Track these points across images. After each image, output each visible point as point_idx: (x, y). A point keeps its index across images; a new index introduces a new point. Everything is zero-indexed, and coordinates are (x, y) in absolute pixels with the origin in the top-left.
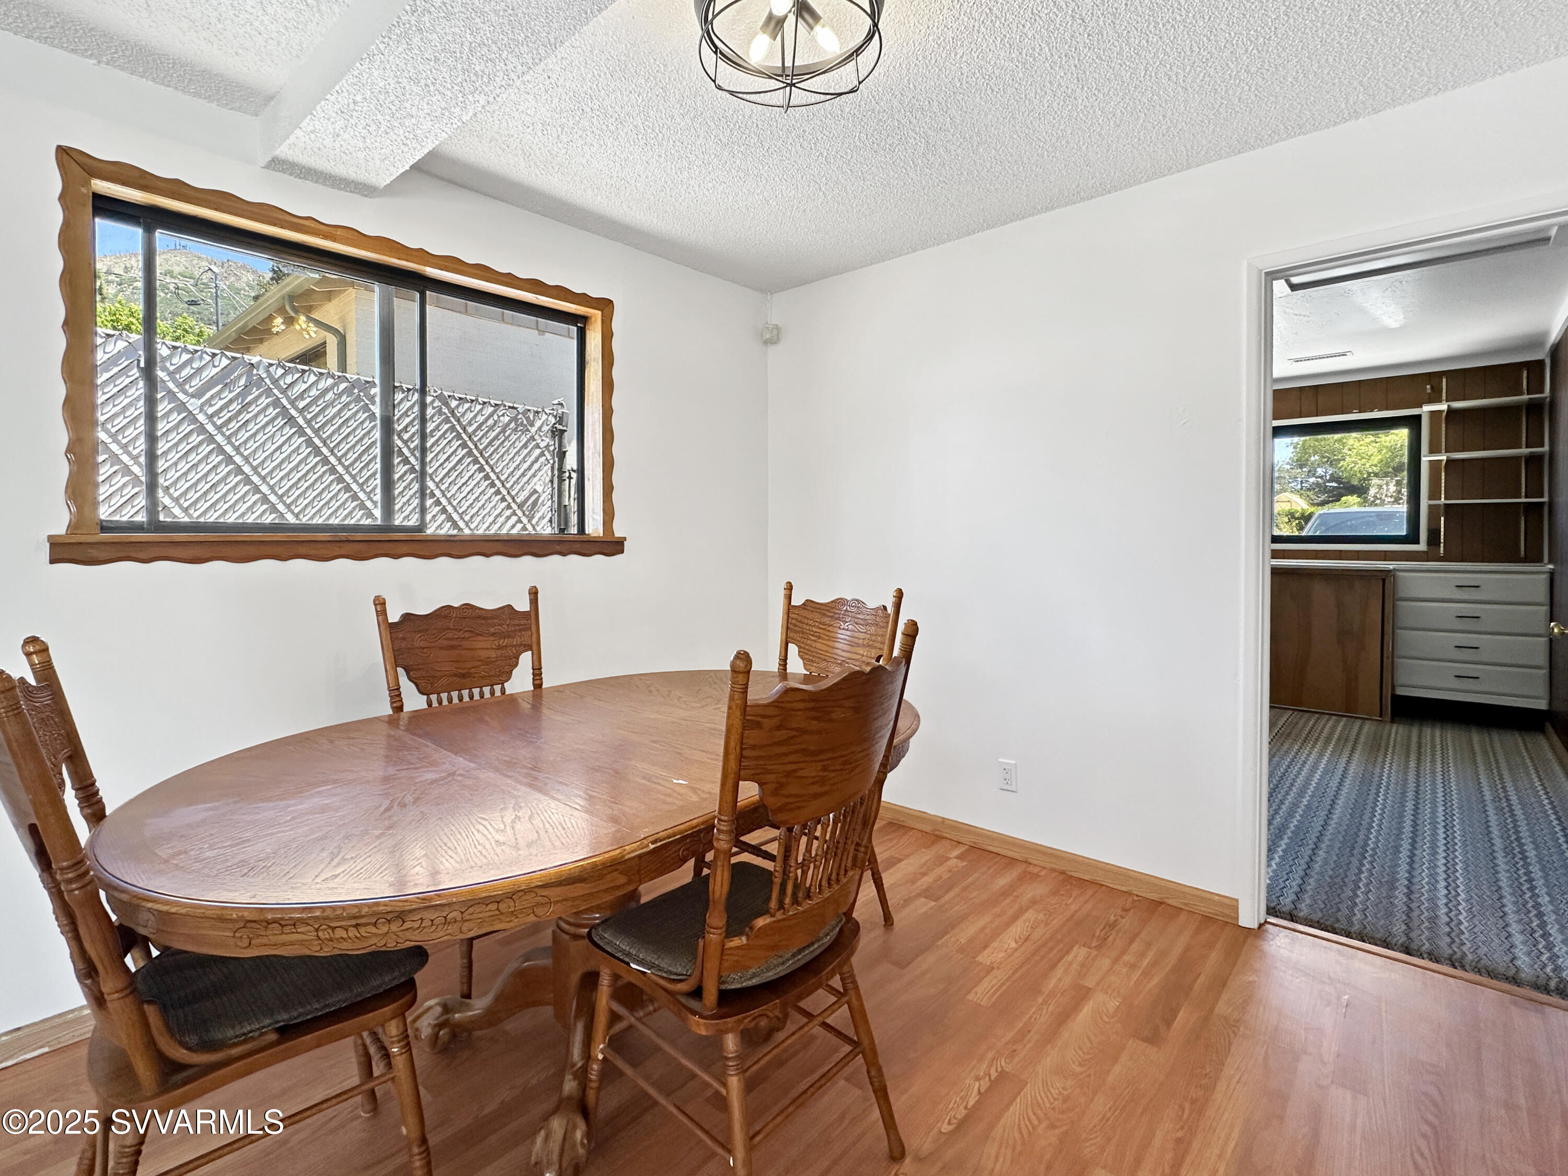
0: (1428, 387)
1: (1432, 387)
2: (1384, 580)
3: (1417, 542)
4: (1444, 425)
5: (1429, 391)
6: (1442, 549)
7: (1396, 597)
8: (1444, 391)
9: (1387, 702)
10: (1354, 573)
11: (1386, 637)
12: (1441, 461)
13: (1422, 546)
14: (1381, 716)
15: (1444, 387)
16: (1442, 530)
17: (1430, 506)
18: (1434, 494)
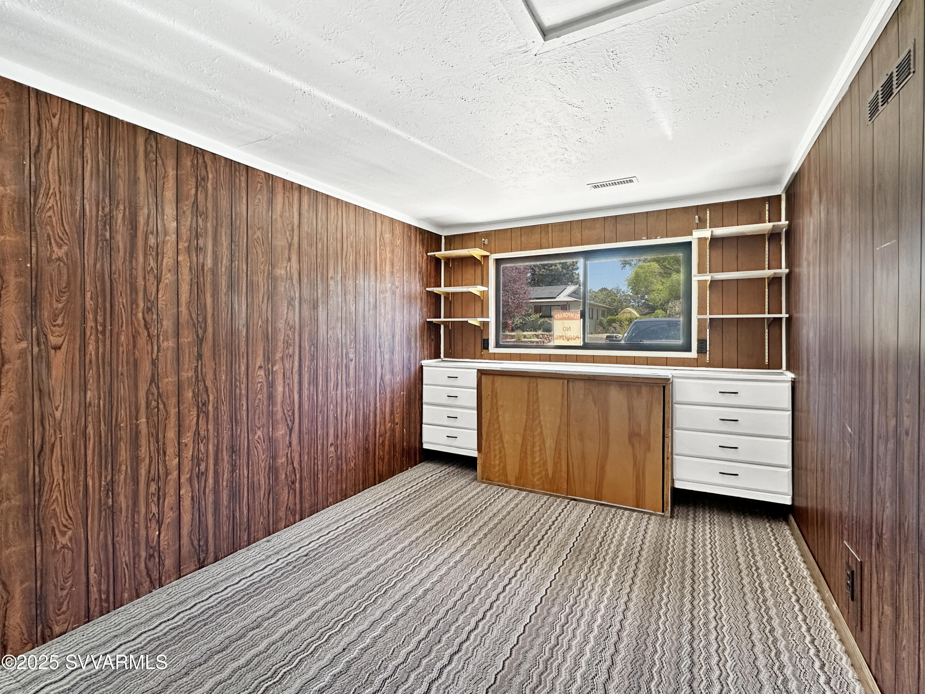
0: (697, 217)
1: (699, 217)
2: (664, 387)
3: (689, 349)
4: (708, 250)
5: (697, 221)
6: (708, 356)
7: (674, 401)
8: (708, 221)
9: (668, 498)
10: (642, 381)
11: (666, 439)
12: (706, 281)
13: (693, 354)
14: (663, 512)
15: (708, 218)
16: (708, 340)
17: (699, 320)
18: (702, 310)
